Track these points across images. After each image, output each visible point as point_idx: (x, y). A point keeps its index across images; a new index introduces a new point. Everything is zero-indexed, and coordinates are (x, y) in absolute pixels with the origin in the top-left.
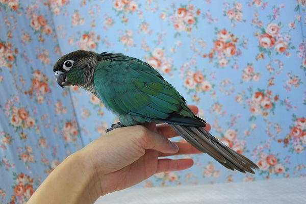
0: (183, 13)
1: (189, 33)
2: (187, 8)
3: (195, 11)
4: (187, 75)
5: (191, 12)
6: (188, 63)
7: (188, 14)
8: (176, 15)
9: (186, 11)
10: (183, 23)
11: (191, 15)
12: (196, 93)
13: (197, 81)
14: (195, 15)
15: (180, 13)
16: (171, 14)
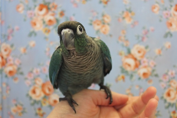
0: (44, 10)
1: (47, 35)
2: (51, 6)
3: (58, 11)
4: (35, 83)
5: (54, 12)
6: (39, 70)
7: (50, 13)
8: (36, 10)
9: (48, 9)
10: (42, 22)
11: (53, 15)
12: (42, 106)
13: (44, 92)
14: (58, 16)
15: (41, 10)
16: (30, 9)
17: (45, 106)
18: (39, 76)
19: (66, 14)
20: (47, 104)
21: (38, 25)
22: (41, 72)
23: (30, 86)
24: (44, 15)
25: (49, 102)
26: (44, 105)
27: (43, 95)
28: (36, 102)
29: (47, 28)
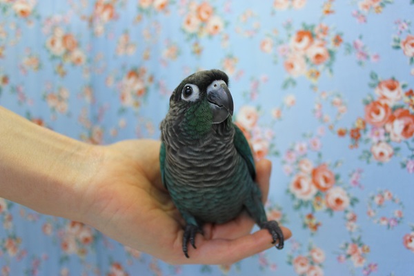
0: (306, 40)
1: (314, 81)
2: (316, 30)
3: (330, 37)
4: (300, 170)
5: (323, 40)
6: (304, 145)
7: (317, 42)
8: (292, 43)
9: (312, 36)
10: (303, 61)
11: (321, 46)
12: (313, 210)
13: (318, 185)
14: (331, 46)
15: (300, 40)
16: (281, 42)
17: (320, 210)
18: (305, 155)
19: (345, 38)
20: (324, 207)
21: (297, 67)
22: (309, 148)
23: (291, 175)
24: (305, 49)
25: (327, 203)
26: (318, 209)
27: (314, 190)
28: (302, 204)
29: (314, 69)
